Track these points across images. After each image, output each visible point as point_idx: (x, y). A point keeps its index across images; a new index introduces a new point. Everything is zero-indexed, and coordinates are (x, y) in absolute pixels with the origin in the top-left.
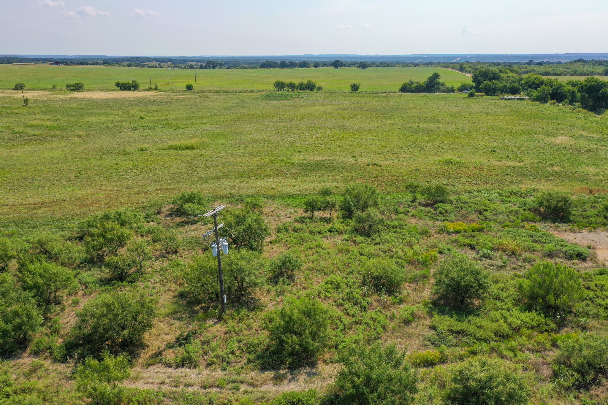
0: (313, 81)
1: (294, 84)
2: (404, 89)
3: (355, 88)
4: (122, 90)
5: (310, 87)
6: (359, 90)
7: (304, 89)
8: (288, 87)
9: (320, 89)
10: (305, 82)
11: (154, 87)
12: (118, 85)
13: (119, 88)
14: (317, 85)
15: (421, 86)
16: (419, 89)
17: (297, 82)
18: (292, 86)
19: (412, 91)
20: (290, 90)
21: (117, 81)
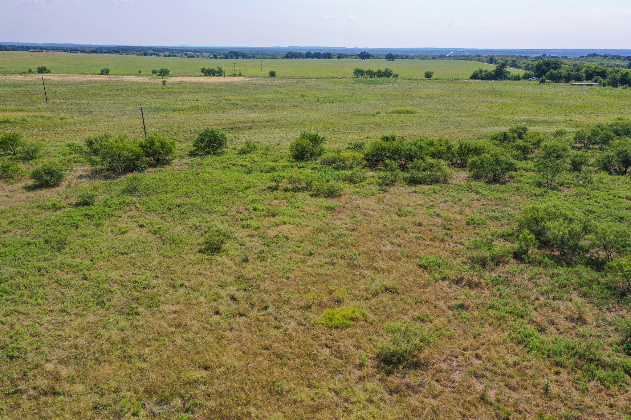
0: (390, 69)
1: (373, 72)
2: (475, 77)
3: (428, 75)
4: (206, 75)
5: (388, 74)
6: (432, 78)
7: (382, 76)
8: (367, 74)
9: (396, 76)
10: (383, 70)
11: (238, 73)
12: (203, 71)
13: (204, 74)
14: (394, 73)
15: (491, 74)
16: (489, 77)
17: (375, 70)
18: (370, 74)
19: (483, 79)
20: (368, 77)
21: (202, 67)
